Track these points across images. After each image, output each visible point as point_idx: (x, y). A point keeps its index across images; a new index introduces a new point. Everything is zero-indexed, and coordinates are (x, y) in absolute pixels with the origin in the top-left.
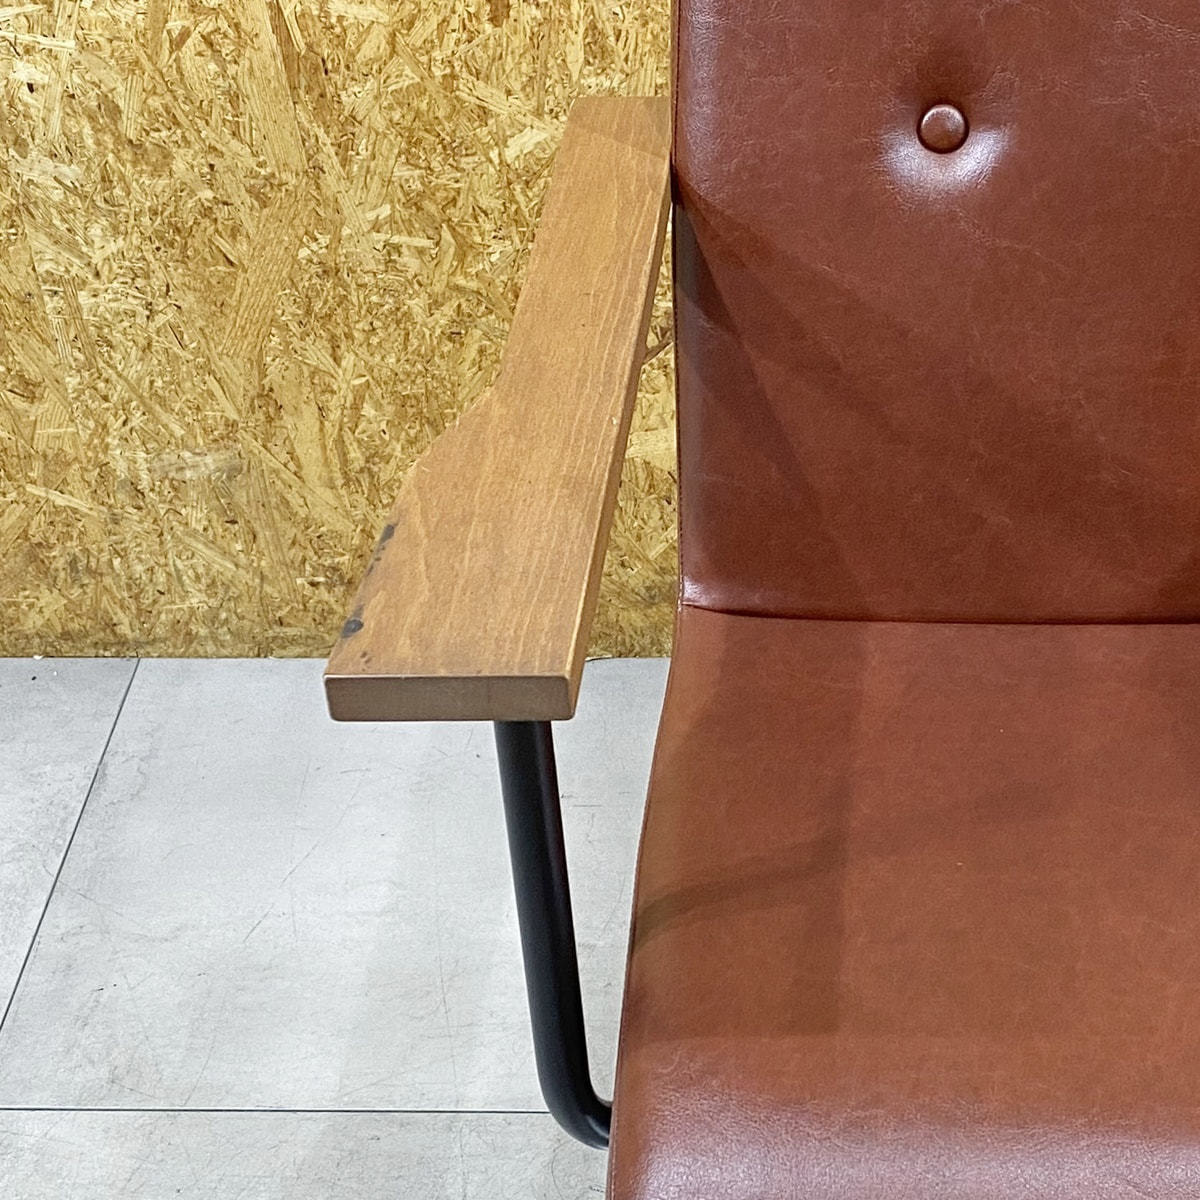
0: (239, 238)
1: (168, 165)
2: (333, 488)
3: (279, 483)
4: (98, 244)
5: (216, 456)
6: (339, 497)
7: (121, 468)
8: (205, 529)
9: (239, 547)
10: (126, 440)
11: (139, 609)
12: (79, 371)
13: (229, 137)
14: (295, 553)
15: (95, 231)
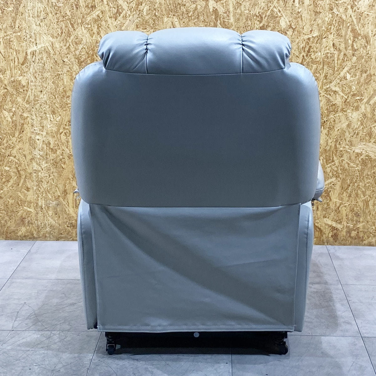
0: (66, 164)
1: (56, 152)
2: (73, 208)
3: (65, 207)
4: (44, 164)
5: (56, 202)
6: (74, 210)
7: (40, 204)
8: (52, 216)
9: (56, 219)
10: (41, 199)
11: (38, 231)
12: (36, 186)
13: (66, 148)
14: (65, 220)
15: (43, 162)
